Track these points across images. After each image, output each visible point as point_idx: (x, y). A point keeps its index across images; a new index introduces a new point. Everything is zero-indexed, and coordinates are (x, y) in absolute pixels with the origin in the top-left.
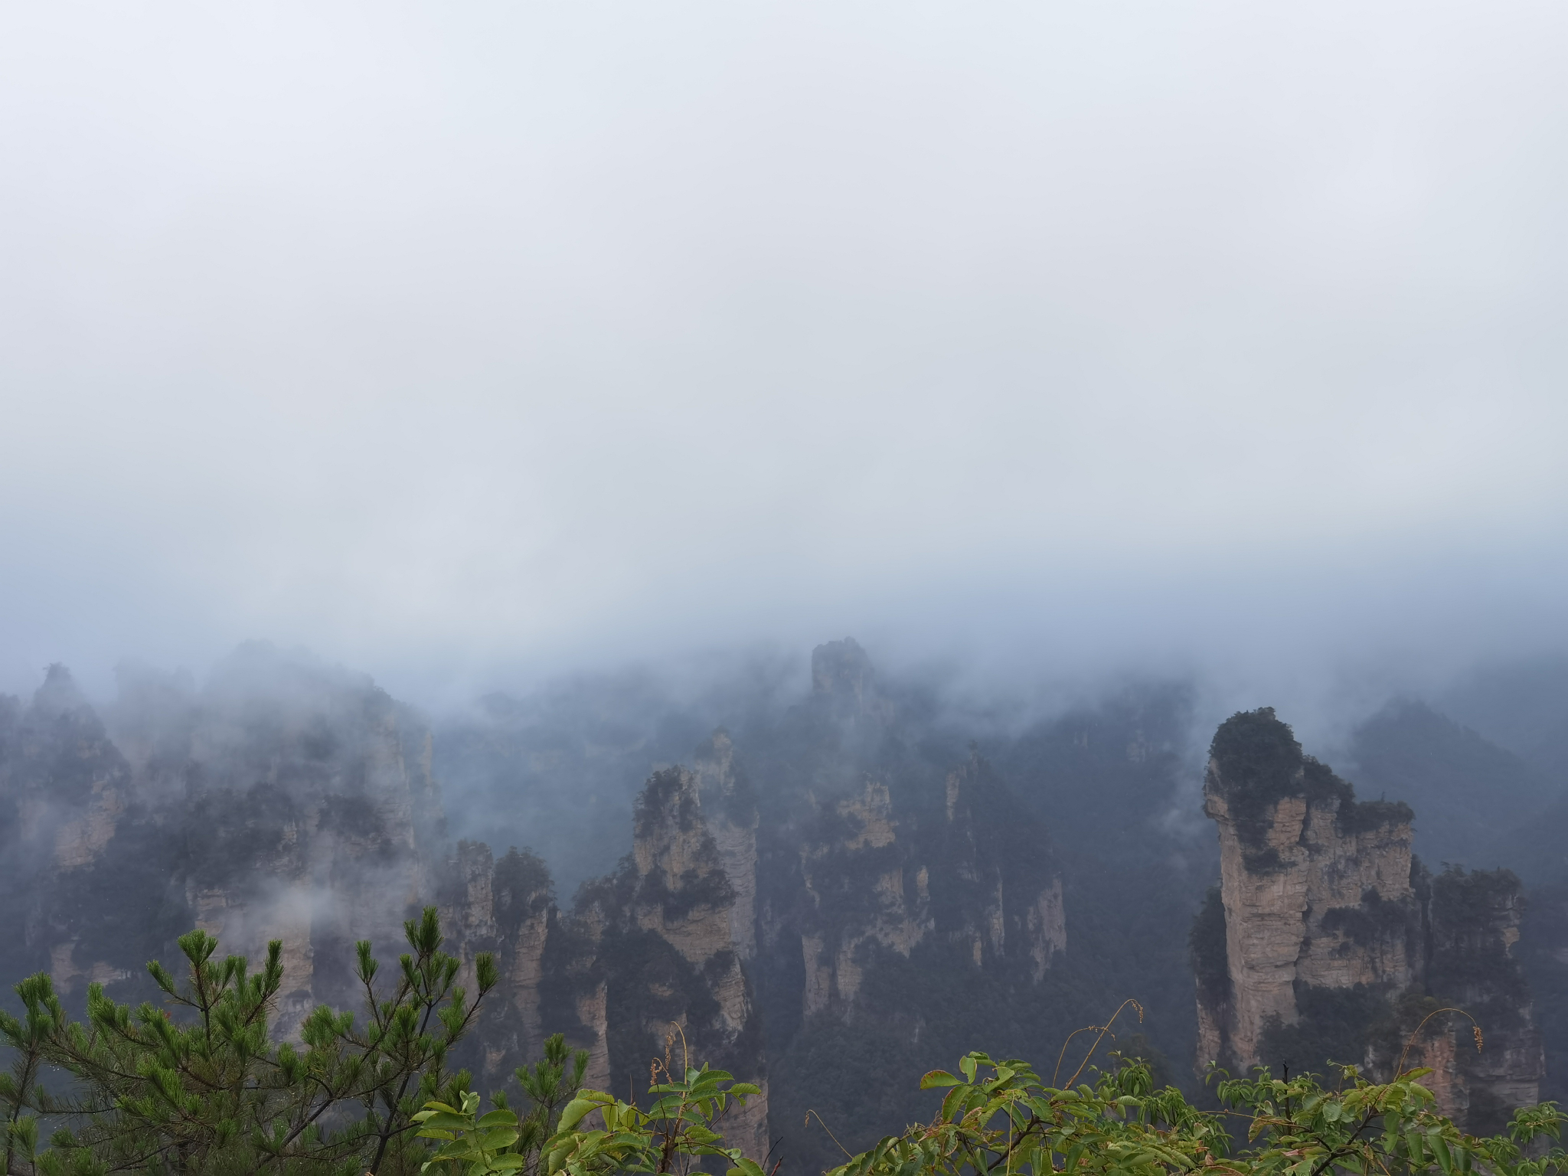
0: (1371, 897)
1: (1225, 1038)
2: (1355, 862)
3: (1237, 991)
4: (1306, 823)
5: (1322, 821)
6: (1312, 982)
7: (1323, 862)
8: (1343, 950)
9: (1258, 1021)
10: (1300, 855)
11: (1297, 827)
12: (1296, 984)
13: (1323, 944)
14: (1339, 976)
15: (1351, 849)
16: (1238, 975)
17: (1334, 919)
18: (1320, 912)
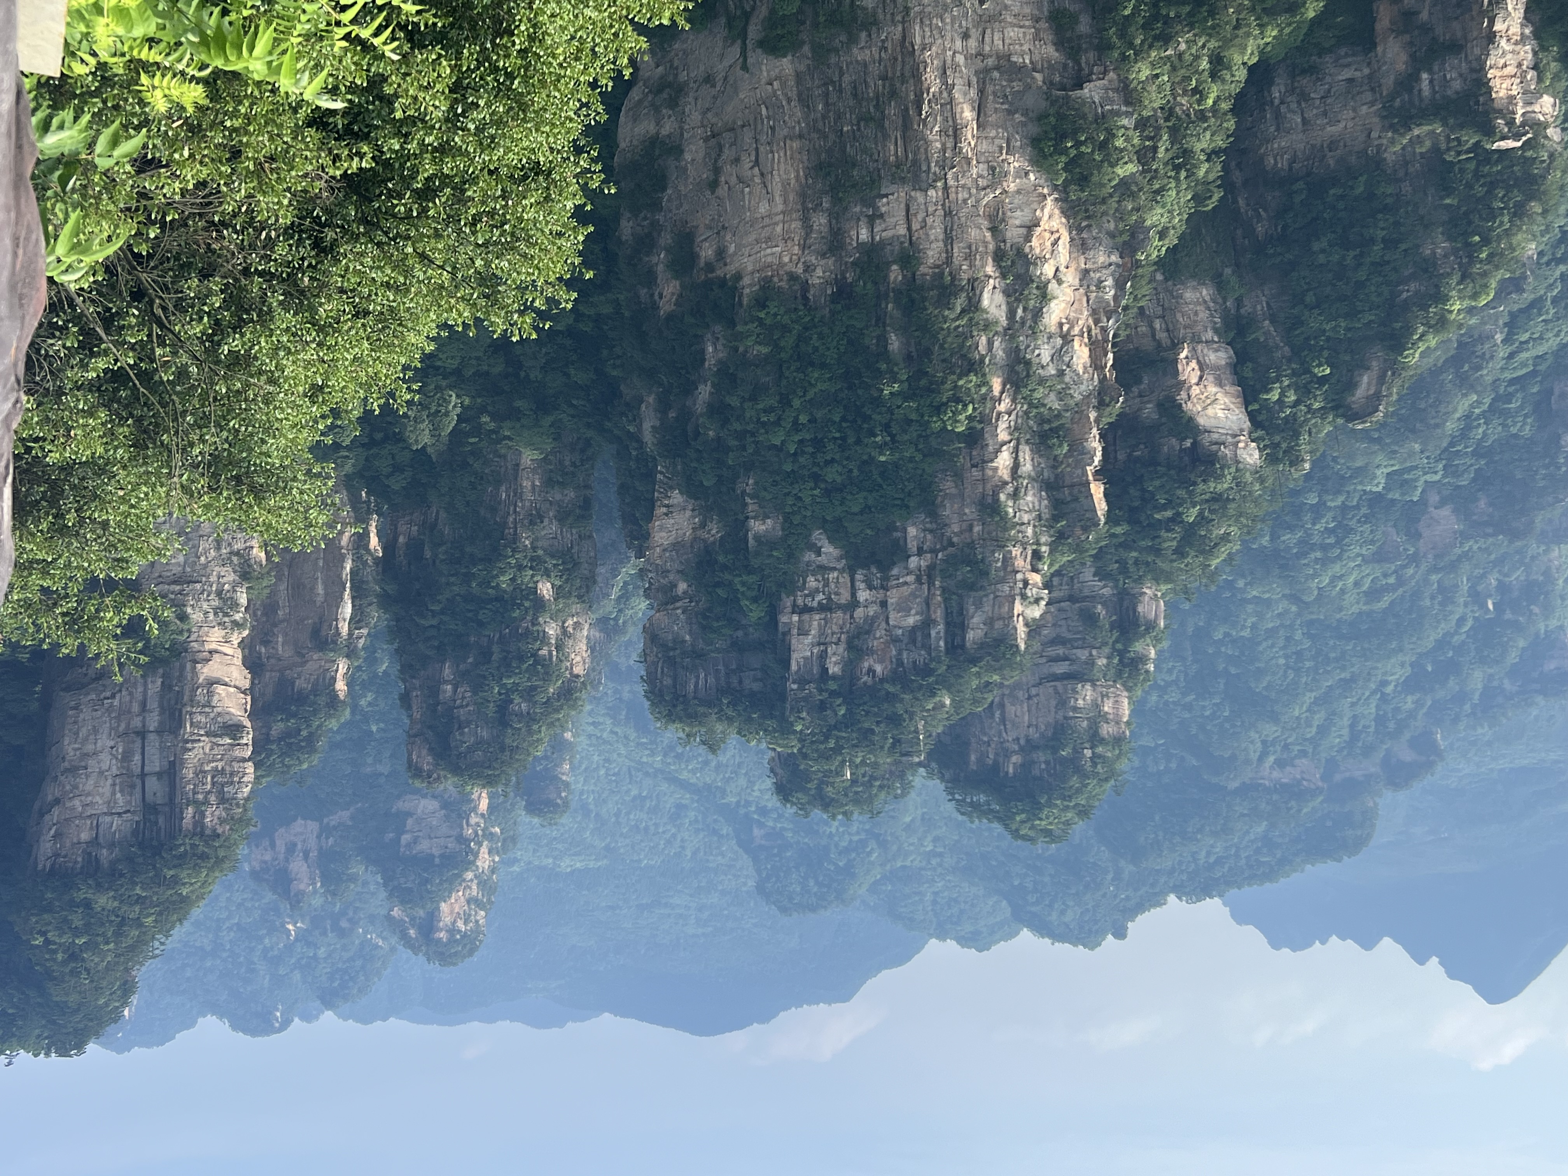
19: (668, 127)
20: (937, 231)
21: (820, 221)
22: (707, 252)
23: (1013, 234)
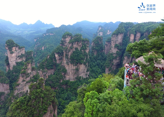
0: (22, 54)
1: (9, 68)
2: (20, 52)
3: (10, 64)
4: (16, 49)
5: (17, 49)
6: (17, 62)
7: (17, 52)
8: (20, 59)
9: (12, 66)
10: (15, 51)
11: (15, 49)
12: (16, 62)
13: (18, 58)
14: (19, 61)
15: (20, 50)
16: (10, 62)
17: (18, 56)
18: (17, 56)
19: (87, 73)
20: (72, 66)
21: (79, 67)
22: (85, 66)
23: (68, 66)
